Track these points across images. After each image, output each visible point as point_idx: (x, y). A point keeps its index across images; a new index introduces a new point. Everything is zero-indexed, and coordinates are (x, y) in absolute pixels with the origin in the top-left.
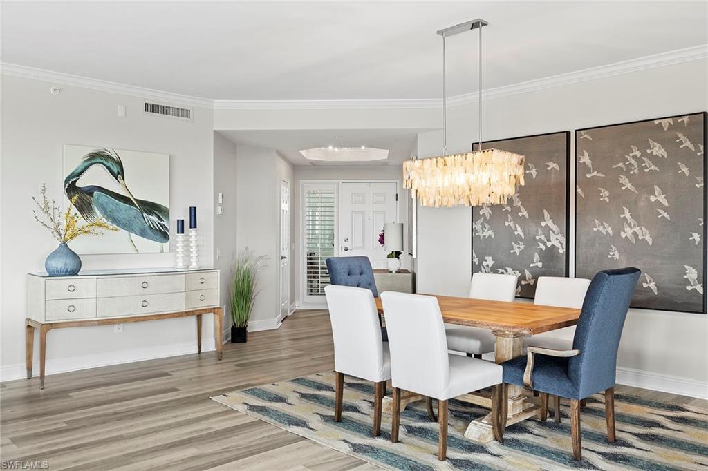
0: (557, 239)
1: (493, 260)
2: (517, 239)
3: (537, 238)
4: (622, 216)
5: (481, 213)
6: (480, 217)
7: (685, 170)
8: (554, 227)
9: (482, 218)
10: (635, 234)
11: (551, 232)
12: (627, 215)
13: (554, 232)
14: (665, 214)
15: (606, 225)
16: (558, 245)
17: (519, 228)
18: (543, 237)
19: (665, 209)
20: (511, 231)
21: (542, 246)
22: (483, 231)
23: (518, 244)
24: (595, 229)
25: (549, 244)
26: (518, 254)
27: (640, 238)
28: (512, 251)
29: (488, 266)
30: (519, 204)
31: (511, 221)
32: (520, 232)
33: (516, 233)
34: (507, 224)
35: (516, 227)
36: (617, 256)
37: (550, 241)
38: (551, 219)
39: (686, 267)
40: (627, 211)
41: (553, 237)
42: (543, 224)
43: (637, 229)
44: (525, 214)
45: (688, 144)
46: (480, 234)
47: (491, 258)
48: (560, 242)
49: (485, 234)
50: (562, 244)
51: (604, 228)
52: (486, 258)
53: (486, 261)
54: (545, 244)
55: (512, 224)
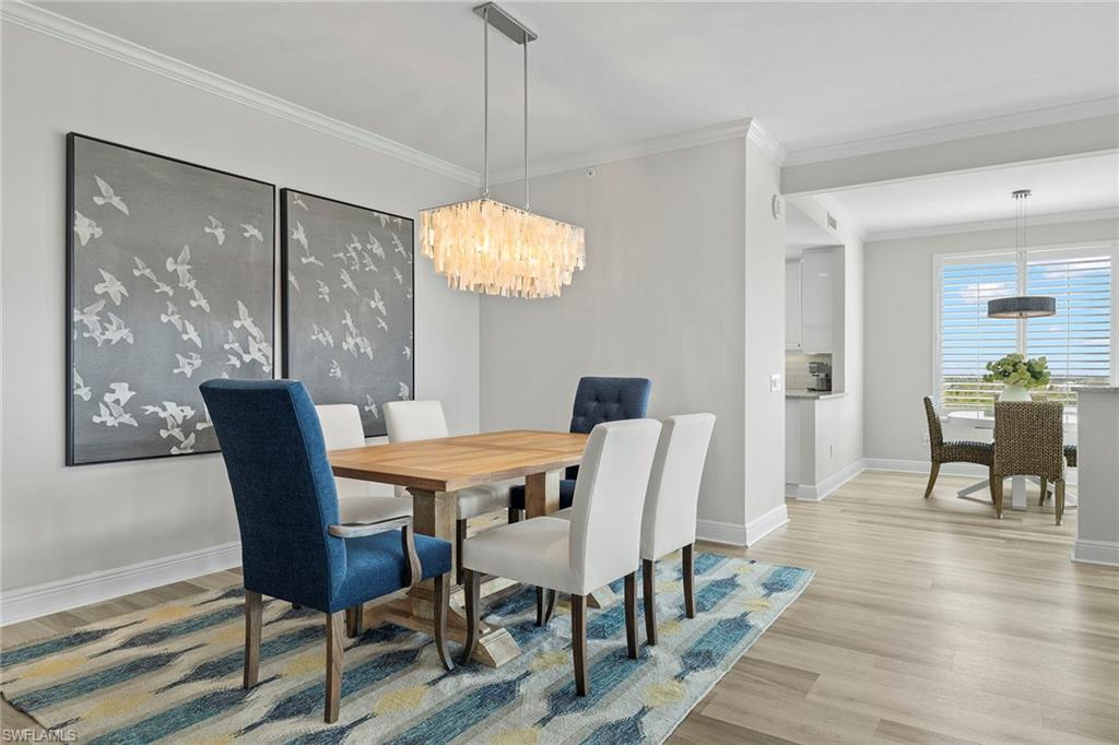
0: (260, 350)
1: (130, 389)
2: (188, 348)
3: (227, 347)
4: (344, 322)
5: (99, 289)
6: (96, 298)
7: (399, 277)
8: (255, 331)
9: (102, 303)
10: (356, 345)
11: (250, 338)
12: (349, 321)
13: (254, 338)
14: (383, 324)
15: (327, 333)
16: (262, 360)
17: (190, 328)
18: (236, 346)
19: (384, 318)
20: (174, 333)
21: (235, 361)
22: (105, 329)
23: (191, 357)
24: (314, 338)
25: (247, 358)
26: (189, 376)
27: (362, 351)
28: (176, 371)
29: (117, 402)
30: (191, 285)
31: (173, 313)
32: (192, 334)
33: (185, 337)
34: (164, 319)
35: (184, 324)
36: (339, 374)
37: (249, 353)
38: (250, 316)
39: (402, 384)
40: (348, 316)
41: (253, 347)
42: (237, 324)
43: (358, 340)
44: (204, 303)
45: (401, 249)
46: (96, 334)
47: (126, 385)
48: (264, 355)
49: (108, 335)
50: (267, 358)
51: (324, 336)
52: (113, 386)
53: (113, 391)
54: (240, 357)
55: (175, 319)
